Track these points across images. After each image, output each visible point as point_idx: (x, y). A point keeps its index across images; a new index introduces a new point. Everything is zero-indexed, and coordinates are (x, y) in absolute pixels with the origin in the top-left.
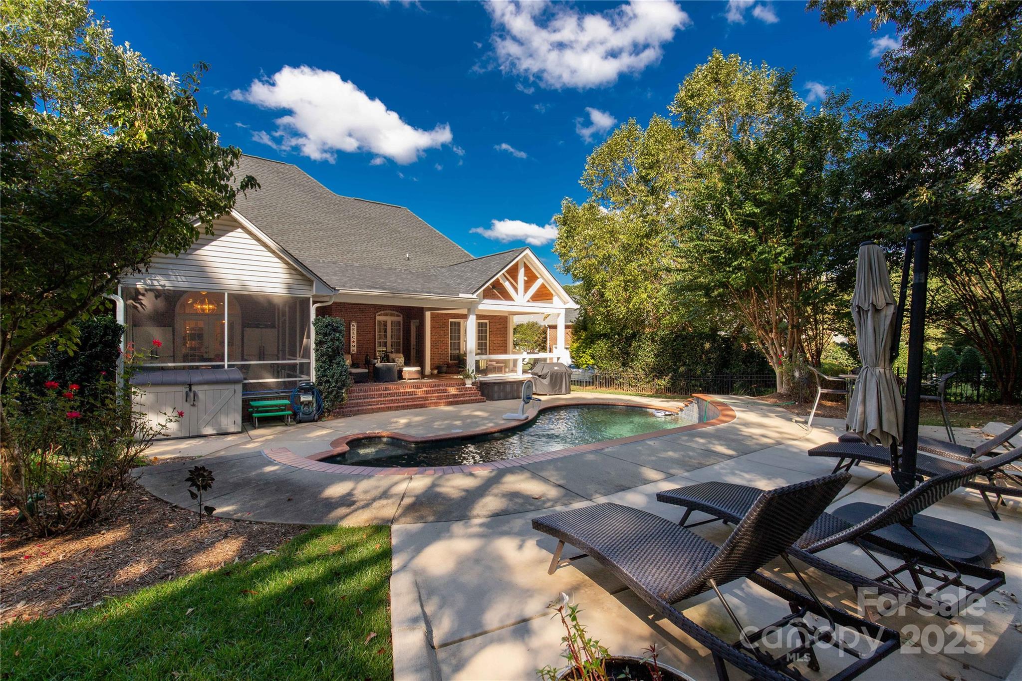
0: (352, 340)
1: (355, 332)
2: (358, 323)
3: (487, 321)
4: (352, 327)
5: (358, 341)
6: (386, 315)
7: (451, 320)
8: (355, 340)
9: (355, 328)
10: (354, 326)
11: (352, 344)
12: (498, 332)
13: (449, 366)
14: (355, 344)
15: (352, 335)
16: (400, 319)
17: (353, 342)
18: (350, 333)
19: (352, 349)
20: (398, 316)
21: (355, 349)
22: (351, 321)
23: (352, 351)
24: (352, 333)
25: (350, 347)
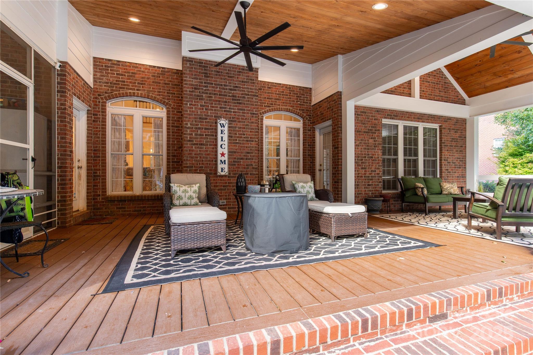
0: (220, 151)
1: (226, 137)
2: (230, 122)
3: (436, 126)
4: (219, 128)
5: (230, 152)
6: (279, 118)
8: (226, 151)
9: (226, 129)
10: (223, 126)
11: (220, 158)
12: (454, 144)
13: (386, 199)
14: (226, 158)
15: (220, 143)
16: (299, 125)
17: (223, 155)
18: (216, 139)
19: (220, 166)
20: (296, 120)
21: (226, 167)
22: (220, 117)
23: (219, 170)
24: (219, 139)
25: (216, 165)
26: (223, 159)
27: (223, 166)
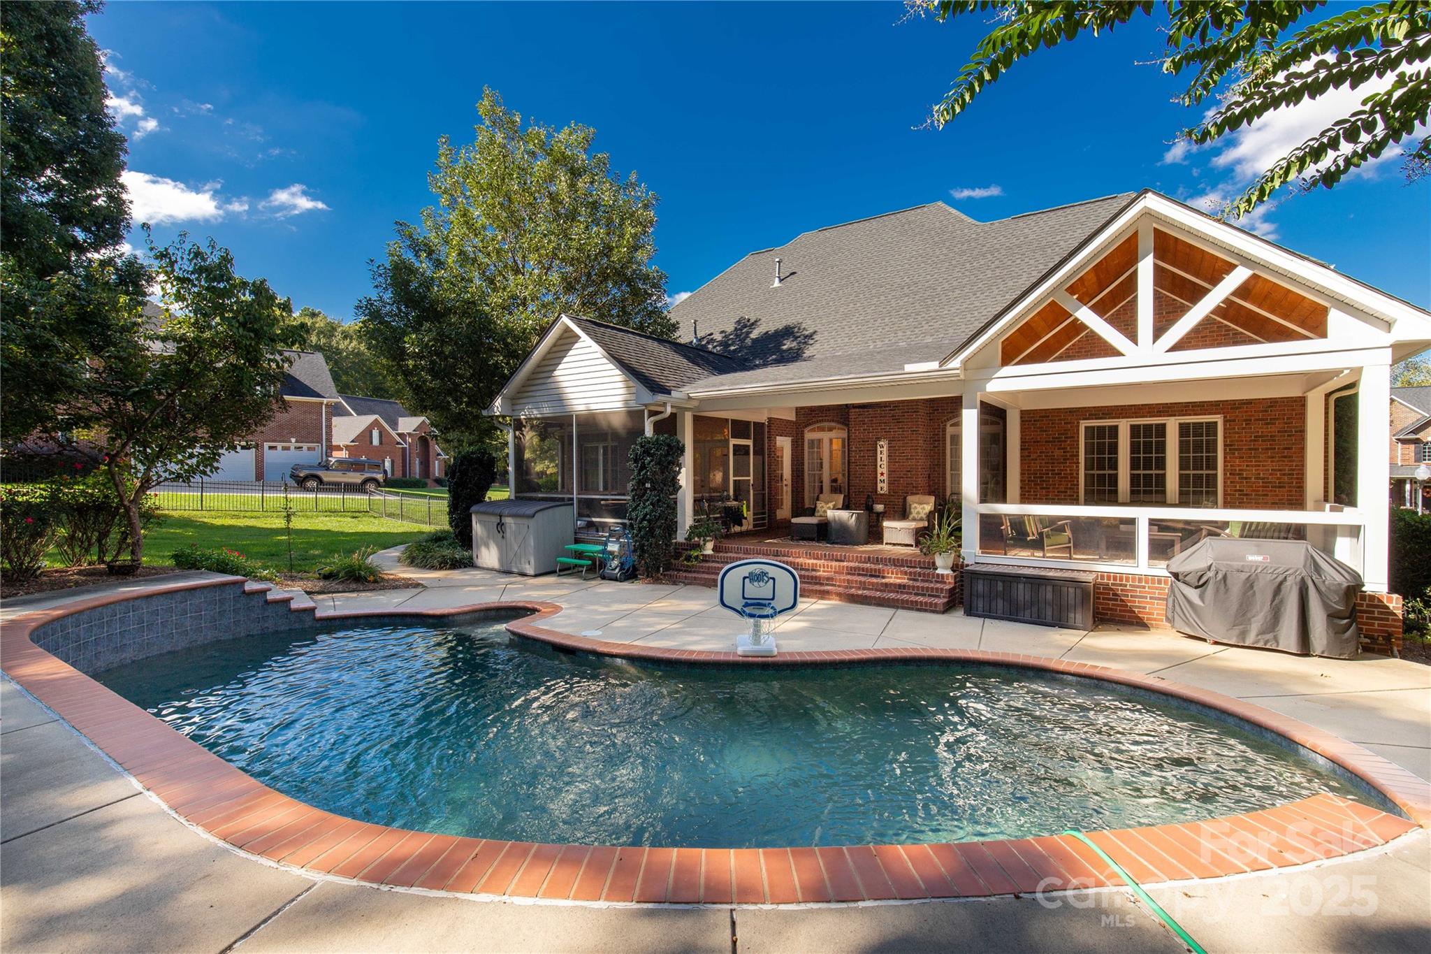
0: (879, 470)
1: (885, 457)
2: (889, 443)
3: (1216, 418)
4: (879, 449)
5: (891, 472)
7: (1084, 424)
8: (885, 471)
10: (882, 447)
11: (879, 477)
14: (885, 477)
17: (882, 474)
18: (876, 459)
19: (880, 485)
21: (885, 486)
22: (879, 439)
23: (879, 489)
24: (879, 459)
25: (876, 483)
26: (882, 478)
27: (882, 485)
